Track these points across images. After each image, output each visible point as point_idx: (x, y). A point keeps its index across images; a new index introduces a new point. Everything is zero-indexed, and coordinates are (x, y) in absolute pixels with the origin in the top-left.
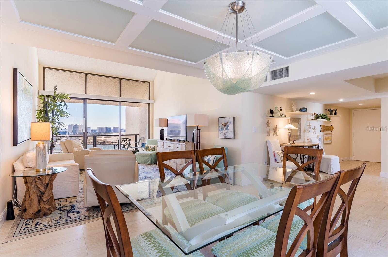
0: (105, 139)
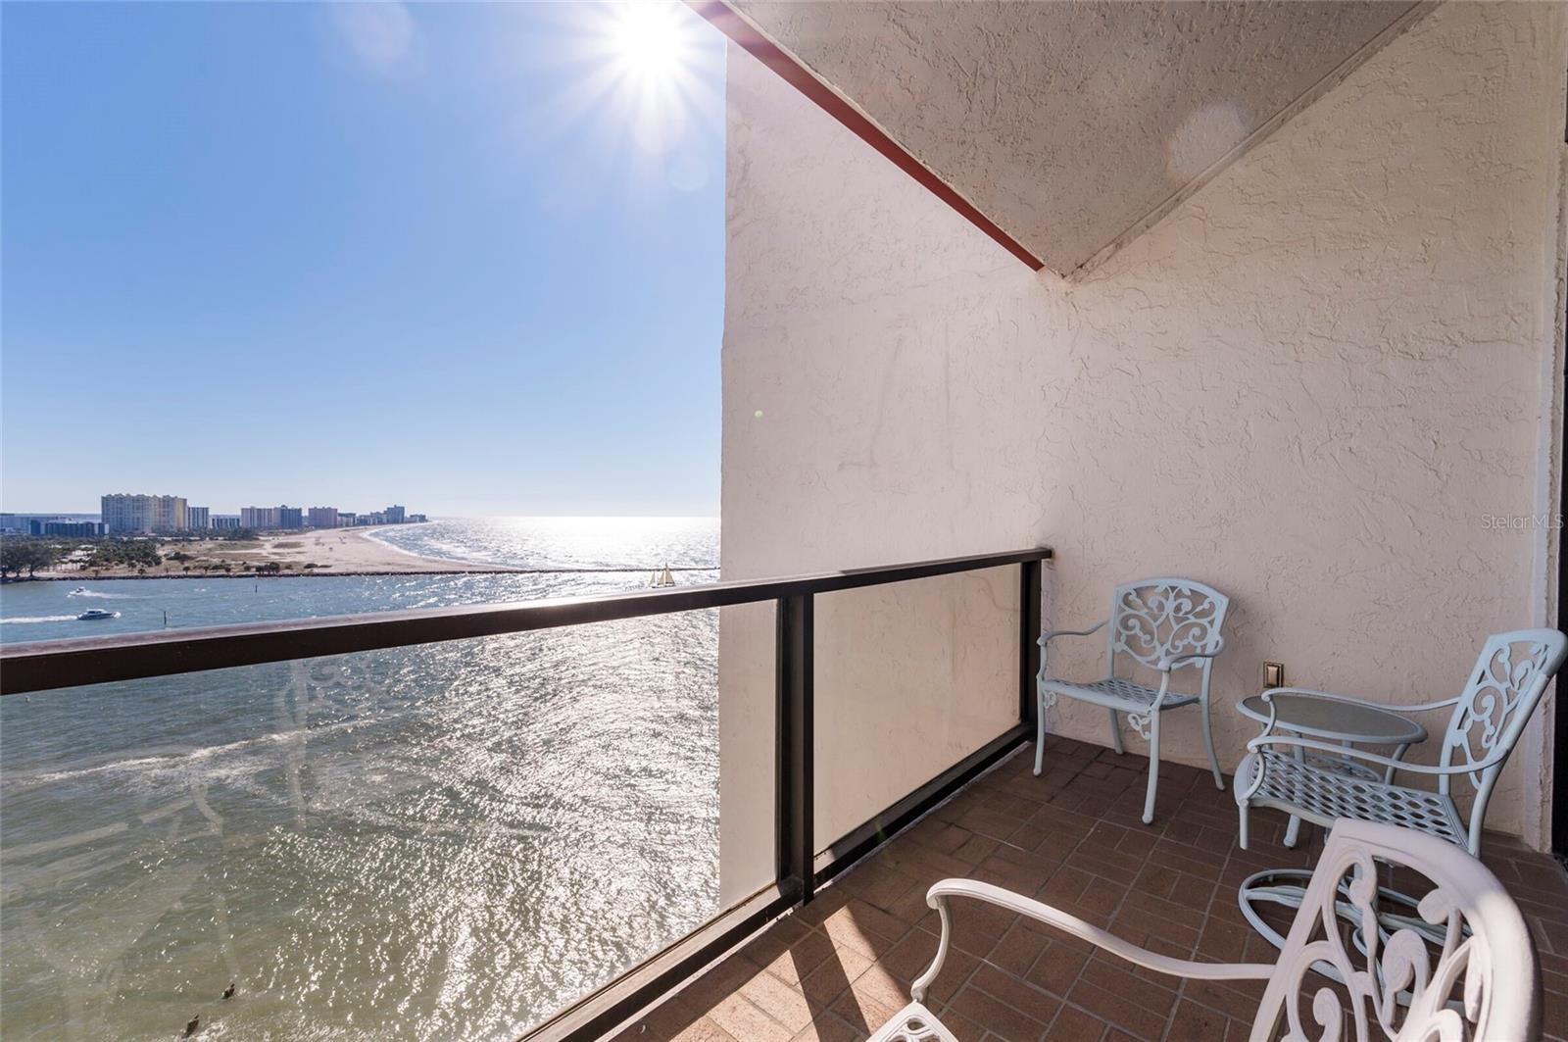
0: (275, 554)
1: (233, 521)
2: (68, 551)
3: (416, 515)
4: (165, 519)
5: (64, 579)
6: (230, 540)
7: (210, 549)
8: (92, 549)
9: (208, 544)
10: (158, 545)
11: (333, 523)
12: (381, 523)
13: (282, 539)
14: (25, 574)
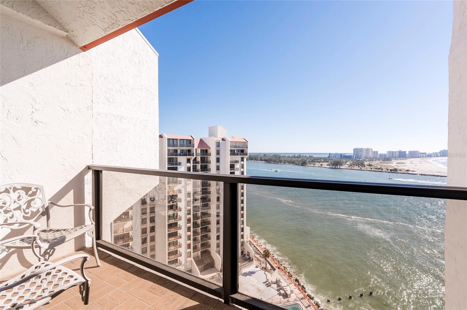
0: (396, 166)
1: (385, 155)
2: (346, 162)
4: (367, 154)
5: (345, 169)
6: (383, 161)
7: (378, 163)
8: (351, 162)
10: (365, 162)
11: (417, 156)
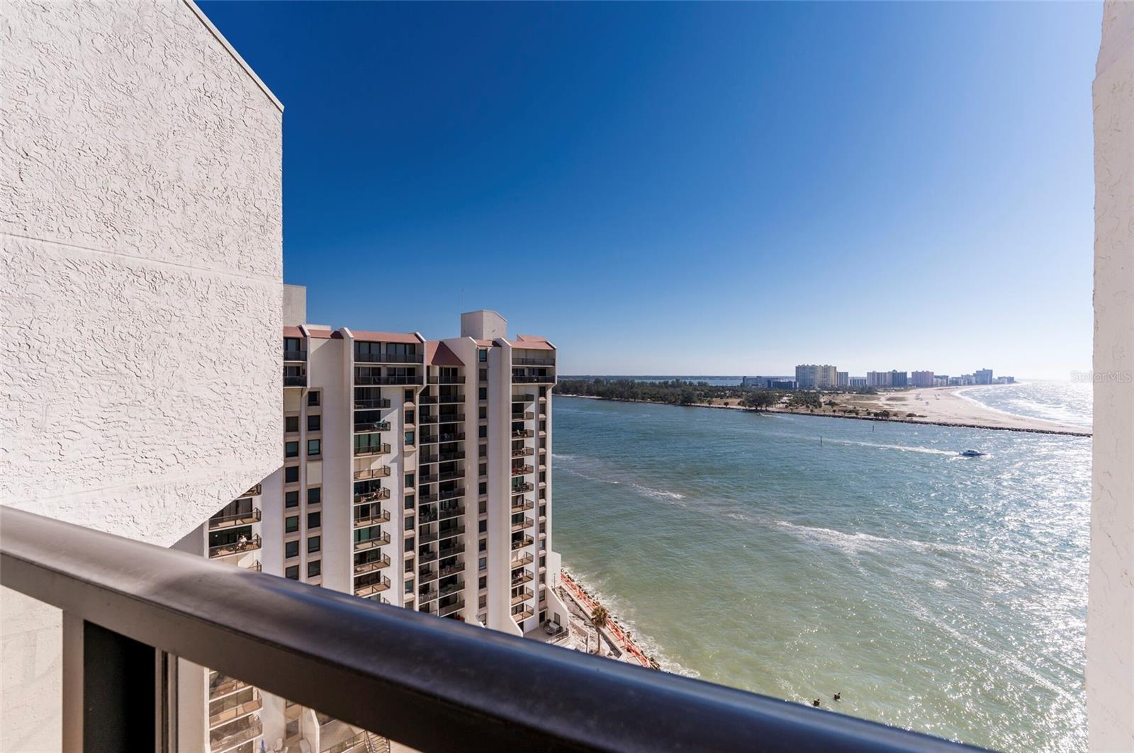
0: (886, 404)
1: (862, 381)
2: (781, 397)
3: (1004, 377)
4: (825, 379)
5: (779, 412)
6: (859, 393)
7: (848, 400)
8: (790, 396)
9: (847, 396)
10: (821, 396)
11: (930, 384)
12: (970, 383)
13: (893, 394)
14: (764, 409)
